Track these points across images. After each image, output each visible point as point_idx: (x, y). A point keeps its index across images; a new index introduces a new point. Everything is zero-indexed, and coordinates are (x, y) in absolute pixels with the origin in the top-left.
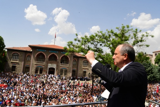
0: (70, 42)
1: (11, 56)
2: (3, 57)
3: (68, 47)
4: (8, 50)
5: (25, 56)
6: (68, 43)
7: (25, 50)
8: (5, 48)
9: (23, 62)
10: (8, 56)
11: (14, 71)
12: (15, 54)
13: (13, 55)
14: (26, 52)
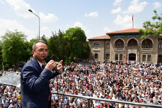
0: (146, 23)
1: (93, 46)
2: (87, 47)
3: (144, 29)
5: (105, 44)
7: (104, 38)
9: (103, 50)
10: (90, 46)
11: (97, 58)
12: (96, 44)
14: (105, 40)
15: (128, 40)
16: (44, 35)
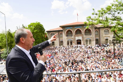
0: (88, 17)
1: (50, 36)
2: (45, 37)
3: (87, 22)
4: (48, 32)
5: (59, 34)
6: (87, 18)
7: (58, 30)
8: (45, 31)
9: (58, 38)
10: (48, 36)
11: (54, 45)
12: (53, 34)
13: (51, 35)
14: (59, 31)
15: (75, 30)
16: (9, 30)
